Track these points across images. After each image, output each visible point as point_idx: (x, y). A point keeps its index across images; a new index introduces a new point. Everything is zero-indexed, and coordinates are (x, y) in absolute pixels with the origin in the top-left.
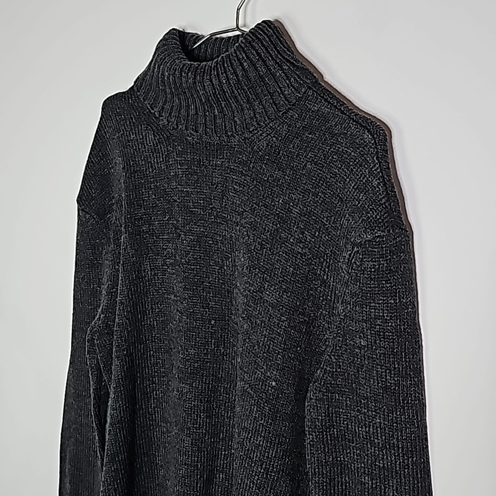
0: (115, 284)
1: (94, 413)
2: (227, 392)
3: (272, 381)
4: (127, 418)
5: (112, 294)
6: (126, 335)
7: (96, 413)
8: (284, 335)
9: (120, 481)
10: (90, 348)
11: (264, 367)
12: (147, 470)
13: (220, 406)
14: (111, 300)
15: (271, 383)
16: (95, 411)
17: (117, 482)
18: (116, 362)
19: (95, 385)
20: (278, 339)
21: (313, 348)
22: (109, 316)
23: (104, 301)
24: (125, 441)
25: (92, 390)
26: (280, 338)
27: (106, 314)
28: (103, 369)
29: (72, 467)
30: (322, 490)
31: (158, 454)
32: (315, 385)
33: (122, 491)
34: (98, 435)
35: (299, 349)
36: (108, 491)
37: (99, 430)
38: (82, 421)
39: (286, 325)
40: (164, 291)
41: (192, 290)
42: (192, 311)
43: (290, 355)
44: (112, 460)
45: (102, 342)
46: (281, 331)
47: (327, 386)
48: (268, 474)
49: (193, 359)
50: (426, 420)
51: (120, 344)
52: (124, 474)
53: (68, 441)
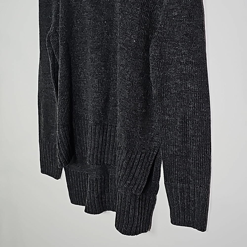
0: (58, 12)
1: (52, 76)
2: (113, 57)
3: (134, 40)
4: (68, 75)
5: (57, 17)
6: (65, 33)
7: (53, 77)
8: (139, 17)
9: (66, 105)
10: (48, 44)
11: (130, 34)
12: (79, 103)
13: (110, 64)
14: (56, 20)
15: (133, 41)
16: (53, 76)
17: (65, 105)
18: (61, 47)
19: (52, 62)
20: (136, 19)
21: (153, 25)
22: (56, 27)
23: (53, 21)
24: (67, 86)
25: (50, 65)
26: (137, 19)
27: (55, 27)
28: (55, 52)
29: (44, 109)
30: (158, 90)
31: (83, 95)
32: (154, 39)
33: (67, 110)
34: (55, 88)
35: (146, 24)
36: (61, 109)
37: (55, 85)
38: (47, 86)
39: (140, 12)
40: (82, 12)
41: (95, 7)
42: (95, 17)
43: (142, 27)
44: (62, 94)
45: (54, 39)
46: (137, 15)
47: (159, 39)
48: (133, 84)
49: (97, 41)
50: (205, 50)
51: (62, 38)
52: (68, 102)
53: (41, 98)
